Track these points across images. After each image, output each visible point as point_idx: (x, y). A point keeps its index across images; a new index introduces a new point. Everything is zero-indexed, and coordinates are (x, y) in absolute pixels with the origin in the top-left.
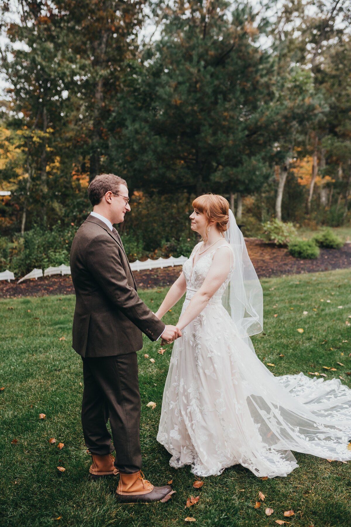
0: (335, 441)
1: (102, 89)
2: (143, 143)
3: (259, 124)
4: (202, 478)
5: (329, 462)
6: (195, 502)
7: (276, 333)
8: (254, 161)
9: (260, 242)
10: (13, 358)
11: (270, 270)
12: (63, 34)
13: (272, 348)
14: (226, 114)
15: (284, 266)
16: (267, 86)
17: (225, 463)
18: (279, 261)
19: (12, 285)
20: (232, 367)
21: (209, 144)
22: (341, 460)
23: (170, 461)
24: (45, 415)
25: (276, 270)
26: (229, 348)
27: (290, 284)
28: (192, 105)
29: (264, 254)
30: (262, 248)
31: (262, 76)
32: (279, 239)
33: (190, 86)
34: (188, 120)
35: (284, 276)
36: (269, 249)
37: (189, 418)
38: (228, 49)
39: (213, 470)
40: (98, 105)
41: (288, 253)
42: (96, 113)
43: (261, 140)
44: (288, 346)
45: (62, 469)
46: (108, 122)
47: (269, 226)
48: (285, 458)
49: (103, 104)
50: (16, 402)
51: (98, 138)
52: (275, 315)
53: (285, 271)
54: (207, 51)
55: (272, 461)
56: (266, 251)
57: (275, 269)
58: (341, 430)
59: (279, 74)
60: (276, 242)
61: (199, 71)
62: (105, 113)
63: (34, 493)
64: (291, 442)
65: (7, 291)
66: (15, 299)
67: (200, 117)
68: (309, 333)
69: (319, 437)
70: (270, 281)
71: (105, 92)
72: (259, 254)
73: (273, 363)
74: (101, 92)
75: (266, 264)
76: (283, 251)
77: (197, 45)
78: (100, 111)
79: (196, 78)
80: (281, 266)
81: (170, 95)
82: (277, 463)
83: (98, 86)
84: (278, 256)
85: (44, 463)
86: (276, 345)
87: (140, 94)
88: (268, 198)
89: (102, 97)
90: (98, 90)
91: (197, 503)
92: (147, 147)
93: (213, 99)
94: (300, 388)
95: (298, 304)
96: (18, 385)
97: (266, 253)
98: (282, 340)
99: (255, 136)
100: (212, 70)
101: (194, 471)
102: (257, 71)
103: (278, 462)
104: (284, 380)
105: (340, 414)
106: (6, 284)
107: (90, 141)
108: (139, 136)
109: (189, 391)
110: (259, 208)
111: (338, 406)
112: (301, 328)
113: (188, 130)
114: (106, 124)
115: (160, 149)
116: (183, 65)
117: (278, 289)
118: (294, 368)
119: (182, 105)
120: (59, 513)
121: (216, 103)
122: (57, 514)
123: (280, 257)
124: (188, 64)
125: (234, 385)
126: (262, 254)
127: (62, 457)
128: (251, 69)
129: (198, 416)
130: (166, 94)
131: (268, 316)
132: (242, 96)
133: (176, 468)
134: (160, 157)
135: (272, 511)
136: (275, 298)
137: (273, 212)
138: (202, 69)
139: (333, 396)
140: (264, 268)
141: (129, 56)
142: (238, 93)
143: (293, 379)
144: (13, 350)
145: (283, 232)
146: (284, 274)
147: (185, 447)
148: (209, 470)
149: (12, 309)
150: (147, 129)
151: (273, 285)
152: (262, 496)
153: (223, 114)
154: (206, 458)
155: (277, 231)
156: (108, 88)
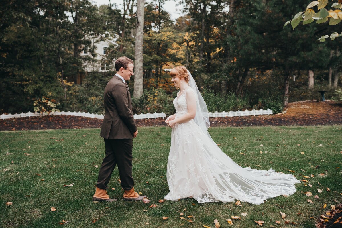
1: (233, 6)
9: (334, 103)
28: (278, 13)
47: (339, 92)
49: (232, 15)
52: (299, 145)
67: (284, 20)
69: (251, 193)
72: (328, 110)
78: (231, 19)
81: (263, 8)
89: (233, 11)
91: (154, 207)
119: (271, 13)
126: (330, 110)
130: (260, 8)
131: (294, 145)
156: (237, 4)
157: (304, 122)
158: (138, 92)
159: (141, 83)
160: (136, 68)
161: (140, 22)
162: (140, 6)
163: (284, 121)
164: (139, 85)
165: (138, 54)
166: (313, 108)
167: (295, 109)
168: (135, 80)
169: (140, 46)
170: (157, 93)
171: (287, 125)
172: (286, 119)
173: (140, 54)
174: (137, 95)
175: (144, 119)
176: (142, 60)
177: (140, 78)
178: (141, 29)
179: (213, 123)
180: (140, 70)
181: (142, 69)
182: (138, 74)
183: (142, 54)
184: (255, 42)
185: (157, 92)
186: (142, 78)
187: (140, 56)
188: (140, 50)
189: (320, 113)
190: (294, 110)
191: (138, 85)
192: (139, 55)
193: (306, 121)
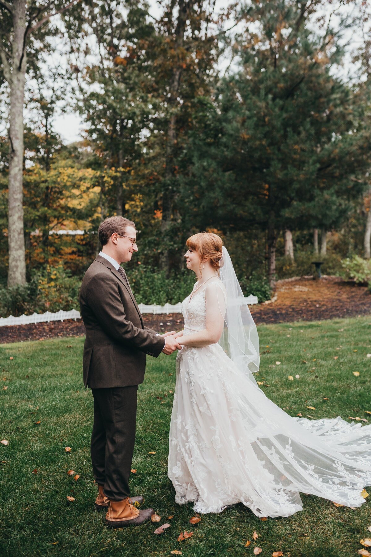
0: (351, 487)
1: (174, 127)
2: (210, 180)
3: (332, 156)
4: (200, 515)
5: (336, 508)
6: (187, 537)
7: (329, 375)
8: (326, 195)
9: (339, 281)
10: (57, 394)
11: (345, 310)
12: (134, 75)
13: (319, 391)
14: (296, 147)
15: (361, 306)
16: (343, 116)
17: (226, 500)
18: (356, 300)
19: (78, 324)
20: (229, 404)
21: (279, 179)
22: (349, 506)
23: (175, 498)
24: (70, 449)
25: (352, 310)
26: (224, 385)
27: (363, 325)
28: (260, 139)
29: (342, 293)
30: (341, 287)
31: (336, 106)
32: (359, 277)
33: (259, 119)
34: (257, 155)
35: (359, 316)
36: (348, 288)
37: (188, 454)
38: (298, 81)
39: (212, 508)
40: (170, 143)
41: (368, 292)
42: (169, 150)
43: (337, 173)
44: (336, 389)
45: (71, 499)
46: (179, 159)
47: (348, 263)
48: (292, 500)
49: (175, 141)
50: (48, 435)
51: (171, 175)
52: (336, 358)
53: (361, 311)
54: (276, 83)
55: (277, 503)
56: (344, 290)
57: (351, 308)
58: (360, 477)
59: (354, 103)
60: (355, 280)
61: (267, 104)
62: (177, 149)
63: (40, 519)
64: (304, 485)
65: (71, 330)
66: (77, 337)
67: (269, 151)
68: (364, 376)
69: (333, 480)
70: (342, 322)
71: (177, 129)
72: (336, 293)
73: (314, 407)
74: (174, 129)
75: (341, 304)
76: (363, 290)
77: (265, 78)
78: (173, 148)
79: (264, 112)
80: (358, 306)
81: (237, 130)
82: (281, 505)
83: (170, 123)
84: (357, 295)
85: (57, 492)
86: (324, 388)
87: (211, 130)
88: (356, 233)
89: (175, 135)
90: (170, 128)
91: (188, 538)
92: (215, 183)
93: (282, 132)
94: (334, 432)
95: (365, 346)
96: (54, 419)
97: (344, 292)
98: (333, 384)
99: (330, 168)
100: (281, 102)
101: (194, 509)
102: (329, 102)
103: (284, 504)
104: (319, 424)
105: (365, 460)
106: (72, 323)
107: (161, 178)
108: (207, 173)
109: (186, 428)
110: (346, 244)
111: (366, 452)
112: (358, 371)
113: (257, 166)
114: (177, 161)
115: (228, 185)
116: (251, 99)
117: (348, 330)
118: (335, 412)
119: (249, 140)
120: (57, 538)
121: (285, 136)
122: (55, 539)
123: (359, 296)
124: (254, 98)
125: (232, 422)
126: (339, 292)
127: (75, 488)
128: (323, 100)
129: (197, 453)
130: (232, 130)
131: (327, 359)
132: (313, 128)
133: (180, 504)
134: (228, 194)
135: (261, 551)
136: (341, 339)
137: (360, 247)
138: (270, 103)
139: (365, 442)
140: (338, 308)
141: (201, 92)
142: (308, 126)
143: (328, 423)
144: (59, 387)
145: (363, 269)
146: (359, 314)
147: (189, 485)
148: (208, 508)
149: (70, 347)
150: (214, 165)
151: (344, 326)
152: (256, 536)
153: (293, 147)
154: (206, 495)
155: (357, 268)
156: (181, 125)
157: (312, 315)
158: (16, 273)
159: (22, 258)
160: (12, 232)
161: (17, 151)
162: (16, 123)
163: (281, 314)
164: (18, 262)
165: (15, 207)
166: (314, 290)
167: (288, 293)
168: (9, 252)
169: (19, 191)
170: (56, 274)
171: (288, 321)
172: (284, 312)
173: (19, 206)
174: (15, 278)
175: (41, 324)
176: (22, 217)
177: (20, 248)
178: (18, 162)
179: (168, 324)
180: (19, 234)
181: (22, 232)
182: (16, 241)
183: (21, 205)
184: (225, 186)
185: (55, 272)
186: (24, 248)
187: (19, 210)
188: (17, 199)
189: (327, 298)
190: (286, 295)
191: (16, 261)
192: (17, 209)
193: (313, 312)
